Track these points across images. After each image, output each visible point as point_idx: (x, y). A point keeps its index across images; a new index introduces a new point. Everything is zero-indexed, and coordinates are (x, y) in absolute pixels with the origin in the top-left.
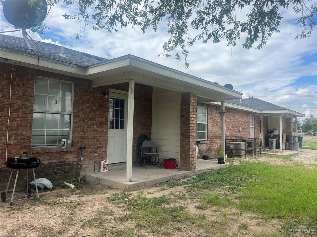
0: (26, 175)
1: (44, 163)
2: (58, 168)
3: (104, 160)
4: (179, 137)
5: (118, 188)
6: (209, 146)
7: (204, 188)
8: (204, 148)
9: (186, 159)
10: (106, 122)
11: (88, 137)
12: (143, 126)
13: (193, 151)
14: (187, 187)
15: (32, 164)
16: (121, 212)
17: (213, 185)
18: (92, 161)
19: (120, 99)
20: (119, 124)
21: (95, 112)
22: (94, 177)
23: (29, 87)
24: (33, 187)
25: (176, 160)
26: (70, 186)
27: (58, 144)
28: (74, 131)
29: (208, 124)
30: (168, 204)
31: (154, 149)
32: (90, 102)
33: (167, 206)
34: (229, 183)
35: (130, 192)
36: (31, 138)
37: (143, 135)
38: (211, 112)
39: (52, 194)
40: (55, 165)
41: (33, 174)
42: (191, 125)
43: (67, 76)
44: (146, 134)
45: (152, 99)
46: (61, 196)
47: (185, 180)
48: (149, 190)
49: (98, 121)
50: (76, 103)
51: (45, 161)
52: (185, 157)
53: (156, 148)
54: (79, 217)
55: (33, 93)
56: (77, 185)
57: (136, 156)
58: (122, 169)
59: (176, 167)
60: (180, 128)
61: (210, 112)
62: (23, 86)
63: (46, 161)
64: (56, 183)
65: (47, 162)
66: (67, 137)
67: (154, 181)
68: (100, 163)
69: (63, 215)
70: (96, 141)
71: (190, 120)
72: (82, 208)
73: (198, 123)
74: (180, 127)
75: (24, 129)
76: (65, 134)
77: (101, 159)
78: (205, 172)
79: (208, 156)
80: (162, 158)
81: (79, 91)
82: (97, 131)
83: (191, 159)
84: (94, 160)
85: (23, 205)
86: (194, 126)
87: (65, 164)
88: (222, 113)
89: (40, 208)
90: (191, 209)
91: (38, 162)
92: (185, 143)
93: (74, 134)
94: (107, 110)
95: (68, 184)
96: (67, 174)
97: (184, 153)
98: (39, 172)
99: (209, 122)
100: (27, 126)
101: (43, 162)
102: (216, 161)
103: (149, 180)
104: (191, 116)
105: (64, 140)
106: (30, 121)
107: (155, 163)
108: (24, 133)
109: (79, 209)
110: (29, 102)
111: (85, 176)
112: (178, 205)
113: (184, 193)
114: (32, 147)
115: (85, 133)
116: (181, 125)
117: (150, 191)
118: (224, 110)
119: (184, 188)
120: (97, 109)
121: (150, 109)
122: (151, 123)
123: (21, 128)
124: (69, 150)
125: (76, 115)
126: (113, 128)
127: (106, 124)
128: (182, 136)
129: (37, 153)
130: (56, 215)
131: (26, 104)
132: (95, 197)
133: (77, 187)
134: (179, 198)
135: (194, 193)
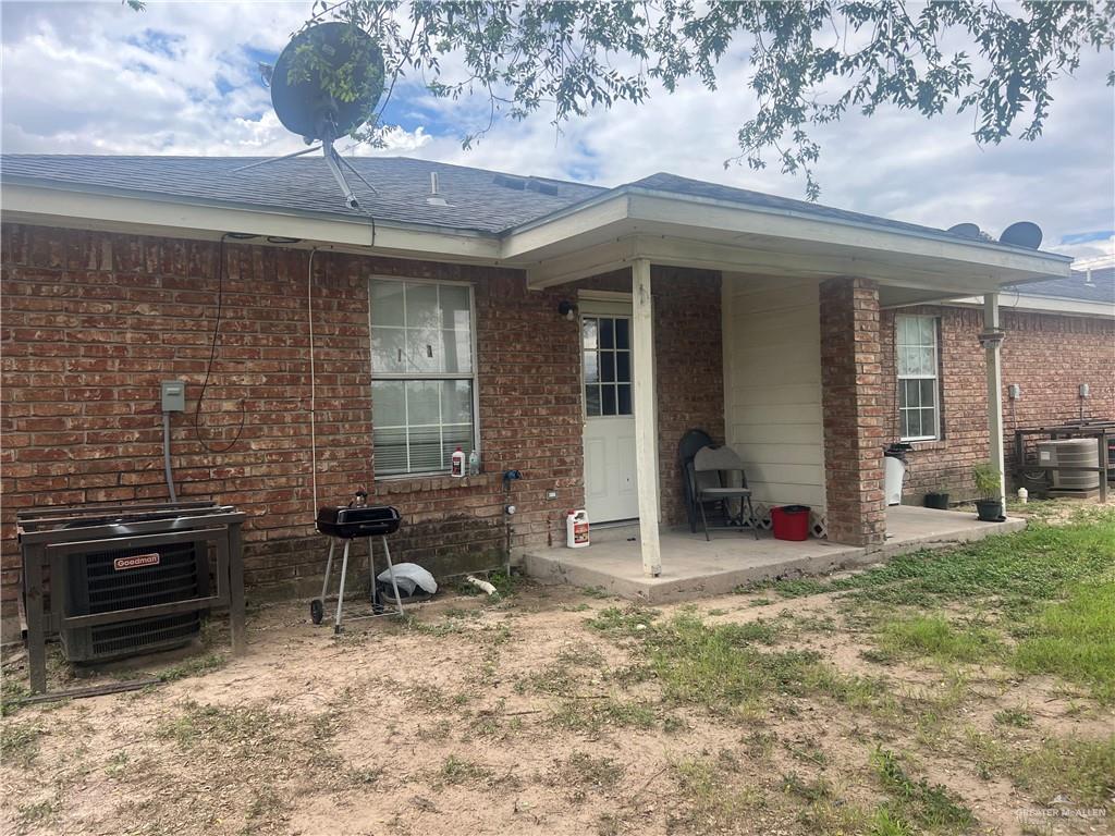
0: (367, 555)
1: (410, 522)
2: (448, 537)
3: (577, 513)
4: (817, 434)
5: (621, 596)
6: (949, 457)
7: (904, 602)
8: (930, 466)
9: (845, 506)
10: (574, 396)
11: (524, 443)
12: (694, 400)
13: (870, 481)
14: (844, 596)
15: (379, 523)
16: (623, 659)
17: (941, 591)
18: (540, 515)
19: (615, 317)
20: (616, 400)
21: (540, 367)
22: (548, 562)
23: (354, 310)
24: (386, 587)
25: (813, 509)
26: (482, 586)
27: (442, 468)
28: (485, 427)
29: (941, 381)
30: (769, 645)
31: (735, 476)
32: (525, 340)
33: (763, 649)
34: (1004, 585)
35: (656, 608)
36: (372, 452)
37: (695, 430)
38: (952, 336)
39: (436, 608)
40: (438, 526)
41: (384, 552)
42: (860, 390)
43: (453, 266)
44: (705, 428)
45: (720, 310)
46: (461, 614)
47: (844, 576)
48: (715, 605)
49: (550, 393)
50: (485, 344)
51: (413, 515)
52: (843, 499)
53: (743, 471)
54: (509, 666)
55: (366, 325)
56: (503, 585)
57: (675, 500)
58: (634, 539)
59: (815, 533)
60: (820, 401)
61: (949, 336)
62: (341, 307)
63: (415, 517)
64: (445, 579)
65: (416, 519)
66: (465, 444)
67: (733, 575)
68: (564, 519)
69: (467, 660)
70: (548, 454)
71: (854, 371)
72: (515, 645)
73: (899, 377)
74: (821, 397)
75: (351, 427)
76: (461, 436)
77: (567, 510)
78: (922, 550)
79: (945, 497)
80: (766, 505)
81: (490, 307)
82: (549, 423)
83: (866, 507)
84: (546, 512)
85: (365, 634)
86: (870, 392)
87: (466, 524)
88: (988, 339)
89: (407, 641)
90: (845, 660)
91: (395, 517)
92: (841, 453)
93: (484, 438)
94: (575, 356)
95: (478, 582)
96: (472, 555)
97: (840, 488)
98: (397, 547)
99: (946, 371)
100: (359, 419)
101: (407, 519)
102: (972, 511)
103: (714, 573)
104: (859, 357)
105: (458, 454)
106: (365, 405)
107: (741, 519)
108: (353, 441)
109: (507, 647)
110: (359, 353)
111: (523, 561)
112: (799, 648)
113: (831, 614)
114: (376, 478)
115: (515, 432)
116: (824, 392)
117: (719, 607)
118: (996, 324)
119: (833, 599)
120: (547, 358)
121: (718, 343)
122: (721, 388)
123: (343, 426)
124: (473, 483)
125: (485, 379)
126: (596, 413)
127: (574, 401)
128: (830, 430)
129: (389, 493)
130: (448, 659)
131: (352, 358)
132: (553, 618)
133: (503, 590)
134: (809, 629)
135: (864, 615)
